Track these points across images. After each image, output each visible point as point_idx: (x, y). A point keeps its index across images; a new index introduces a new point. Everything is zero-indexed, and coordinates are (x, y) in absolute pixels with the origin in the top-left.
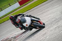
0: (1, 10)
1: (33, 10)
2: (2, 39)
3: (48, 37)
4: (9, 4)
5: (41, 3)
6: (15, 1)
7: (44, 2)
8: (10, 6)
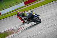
0: (10, 6)
1: (35, 10)
2: (8, 29)
3: (44, 33)
4: (17, 3)
5: (41, 5)
6: (22, 1)
7: (44, 4)
8: (17, 4)
